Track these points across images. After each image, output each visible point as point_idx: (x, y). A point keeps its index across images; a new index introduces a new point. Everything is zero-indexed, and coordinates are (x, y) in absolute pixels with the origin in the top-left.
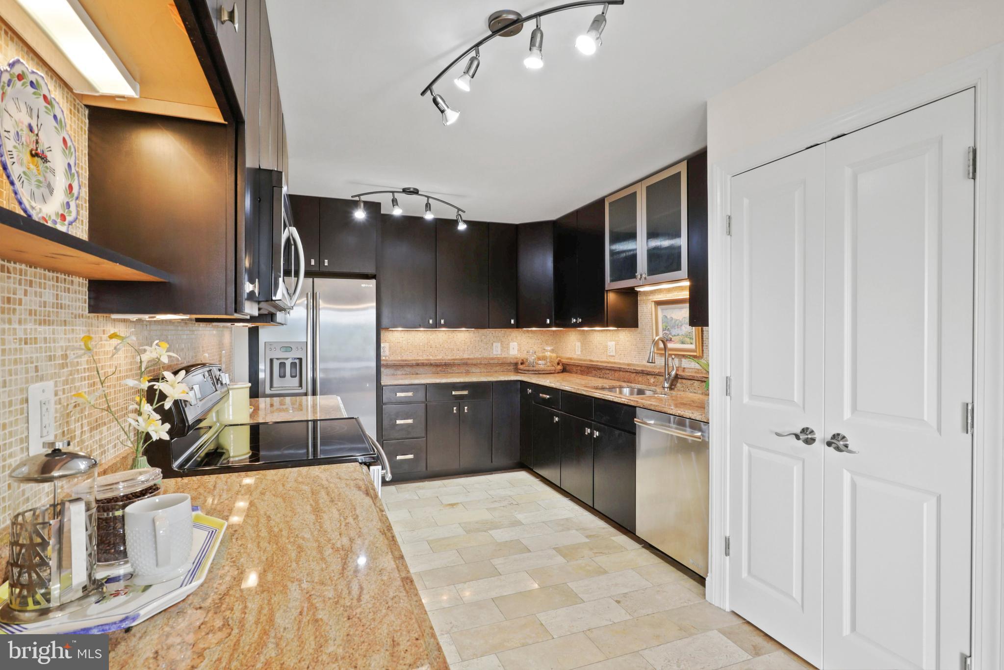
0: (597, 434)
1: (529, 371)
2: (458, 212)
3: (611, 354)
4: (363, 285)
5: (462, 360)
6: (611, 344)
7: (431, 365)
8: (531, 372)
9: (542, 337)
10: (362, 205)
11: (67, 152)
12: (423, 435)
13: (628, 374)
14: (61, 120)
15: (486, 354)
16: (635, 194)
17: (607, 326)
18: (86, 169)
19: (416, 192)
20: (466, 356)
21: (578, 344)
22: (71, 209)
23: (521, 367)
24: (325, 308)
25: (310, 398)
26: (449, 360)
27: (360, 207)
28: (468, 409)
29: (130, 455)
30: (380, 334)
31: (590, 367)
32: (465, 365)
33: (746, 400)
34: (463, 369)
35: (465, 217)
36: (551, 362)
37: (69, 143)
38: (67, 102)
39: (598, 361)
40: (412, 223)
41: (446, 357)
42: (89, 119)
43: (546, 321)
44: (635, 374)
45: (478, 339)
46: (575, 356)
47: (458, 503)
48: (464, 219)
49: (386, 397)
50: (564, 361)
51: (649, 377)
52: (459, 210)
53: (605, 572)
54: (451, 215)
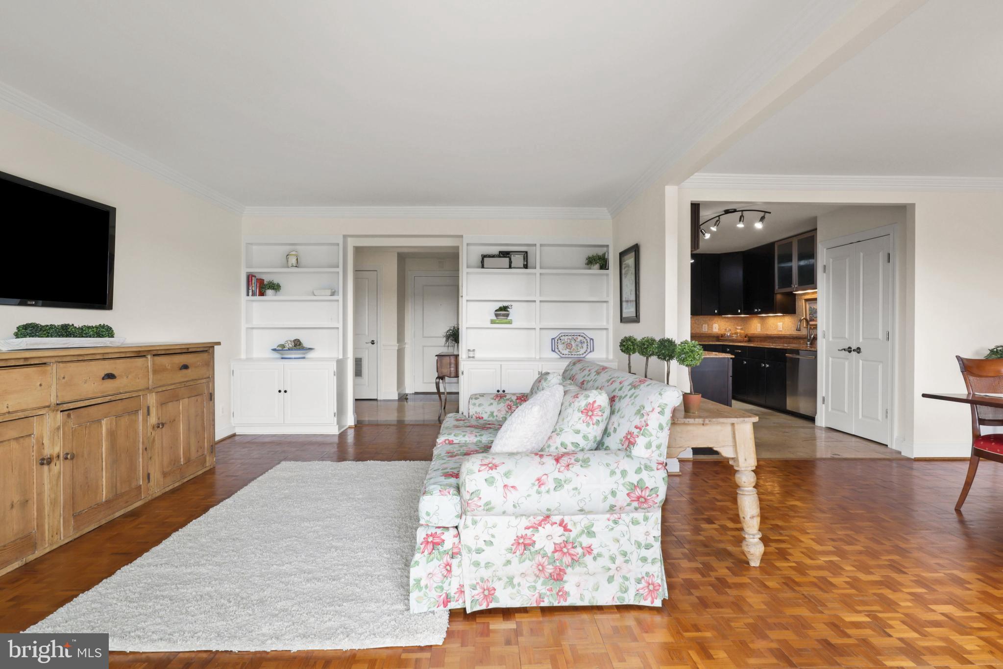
0: (768, 366)
1: (726, 340)
3: (780, 330)
6: (780, 324)
8: (728, 341)
9: (734, 321)
13: (789, 339)
15: (698, 331)
16: (792, 242)
17: (776, 313)
21: (759, 325)
23: (721, 338)
31: (766, 338)
33: (831, 339)
39: (772, 334)
43: (738, 311)
46: (757, 333)
50: (749, 335)
51: (800, 340)
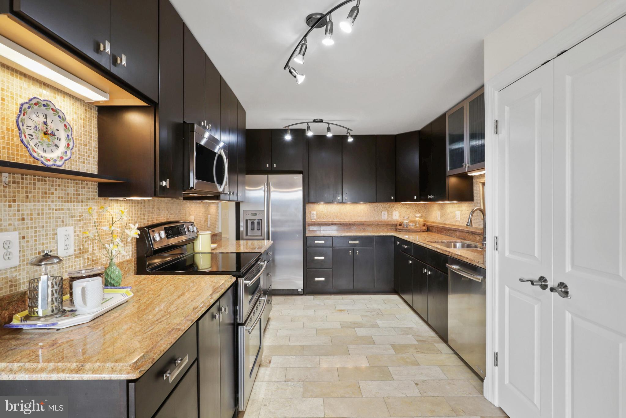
0: (429, 273)
1: (402, 230)
2: (348, 131)
3: (457, 220)
4: (295, 178)
5: (361, 222)
6: (458, 213)
7: (341, 224)
8: (403, 231)
9: (416, 207)
10: (289, 132)
11: (67, 130)
12: (331, 267)
13: (464, 233)
14: (63, 117)
15: (377, 219)
16: (462, 108)
18: (96, 134)
19: (321, 121)
20: (364, 220)
21: (439, 213)
22: (67, 154)
23: (398, 227)
24: (274, 191)
25: (266, 241)
26: (353, 222)
27: (288, 133)
28: (358, 253)
29: (125, 262)
30: (305, 206)
31: (442, 229)
32: (362, 225)
33: (507, 254)
34: (361, 228)
35: (352, 133)
36: (419, 224)
37: (68, 126)
38: (84, 106)
39: (449, 224)
40: (320, 139)
41: (351, 220)
42: (98, 111)
43: (414, 197)
44: (468, 234)
45: (372, 209)
46: (437, 221)
47: (345, 310)
48: (351, 134)
49: (308, 243)
50: (428, 224)
52: (348, 129)
53: (418, 364)
54: (344, 132)
